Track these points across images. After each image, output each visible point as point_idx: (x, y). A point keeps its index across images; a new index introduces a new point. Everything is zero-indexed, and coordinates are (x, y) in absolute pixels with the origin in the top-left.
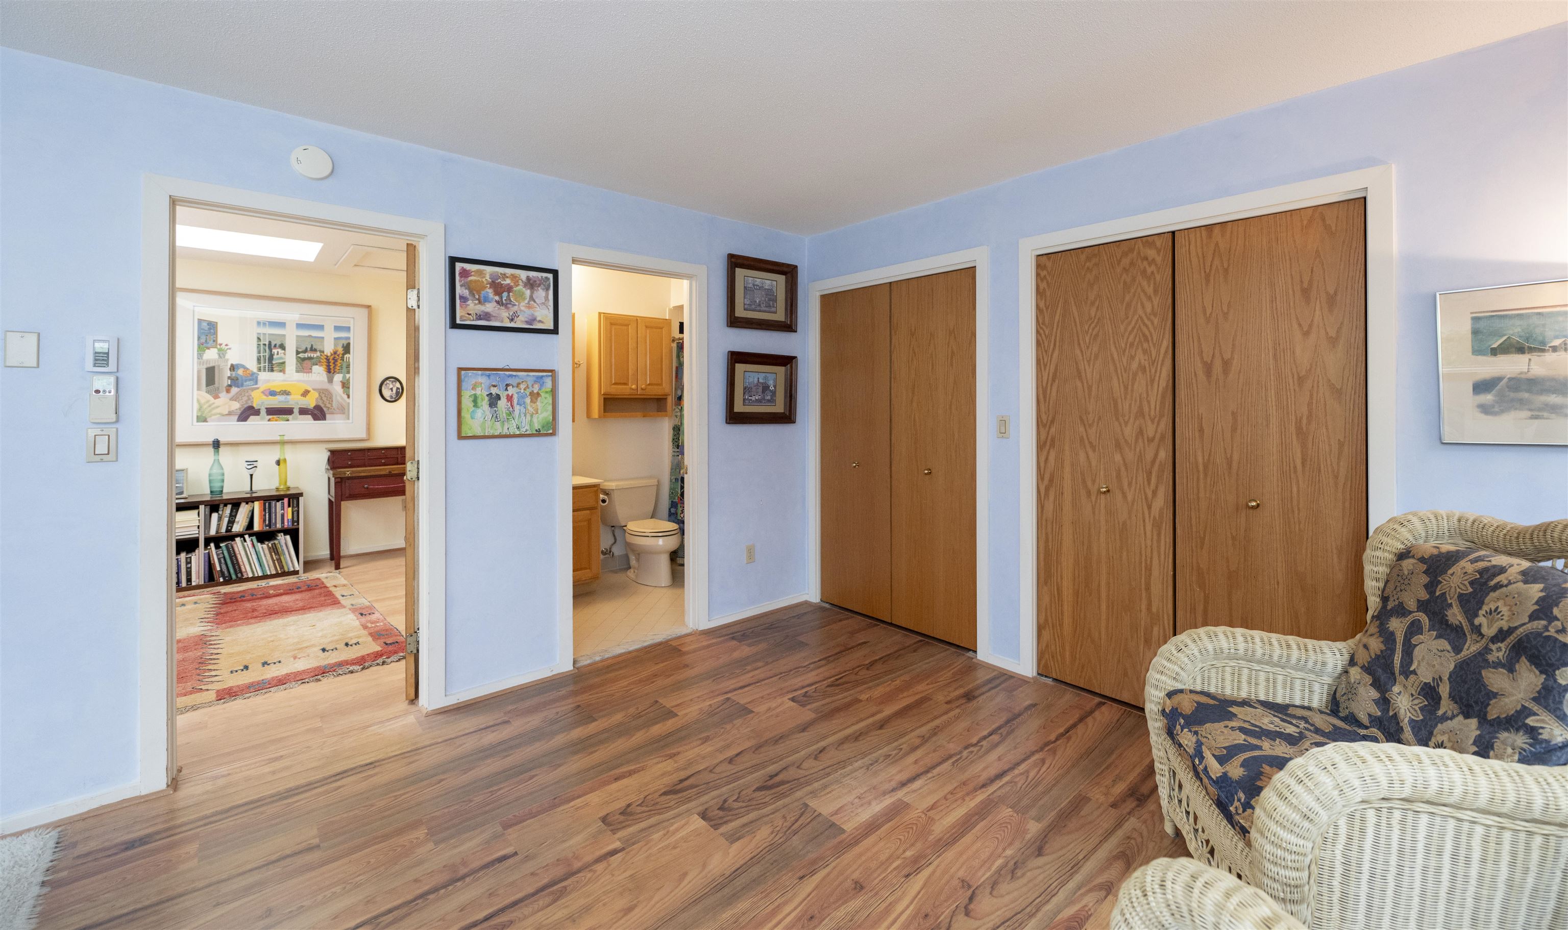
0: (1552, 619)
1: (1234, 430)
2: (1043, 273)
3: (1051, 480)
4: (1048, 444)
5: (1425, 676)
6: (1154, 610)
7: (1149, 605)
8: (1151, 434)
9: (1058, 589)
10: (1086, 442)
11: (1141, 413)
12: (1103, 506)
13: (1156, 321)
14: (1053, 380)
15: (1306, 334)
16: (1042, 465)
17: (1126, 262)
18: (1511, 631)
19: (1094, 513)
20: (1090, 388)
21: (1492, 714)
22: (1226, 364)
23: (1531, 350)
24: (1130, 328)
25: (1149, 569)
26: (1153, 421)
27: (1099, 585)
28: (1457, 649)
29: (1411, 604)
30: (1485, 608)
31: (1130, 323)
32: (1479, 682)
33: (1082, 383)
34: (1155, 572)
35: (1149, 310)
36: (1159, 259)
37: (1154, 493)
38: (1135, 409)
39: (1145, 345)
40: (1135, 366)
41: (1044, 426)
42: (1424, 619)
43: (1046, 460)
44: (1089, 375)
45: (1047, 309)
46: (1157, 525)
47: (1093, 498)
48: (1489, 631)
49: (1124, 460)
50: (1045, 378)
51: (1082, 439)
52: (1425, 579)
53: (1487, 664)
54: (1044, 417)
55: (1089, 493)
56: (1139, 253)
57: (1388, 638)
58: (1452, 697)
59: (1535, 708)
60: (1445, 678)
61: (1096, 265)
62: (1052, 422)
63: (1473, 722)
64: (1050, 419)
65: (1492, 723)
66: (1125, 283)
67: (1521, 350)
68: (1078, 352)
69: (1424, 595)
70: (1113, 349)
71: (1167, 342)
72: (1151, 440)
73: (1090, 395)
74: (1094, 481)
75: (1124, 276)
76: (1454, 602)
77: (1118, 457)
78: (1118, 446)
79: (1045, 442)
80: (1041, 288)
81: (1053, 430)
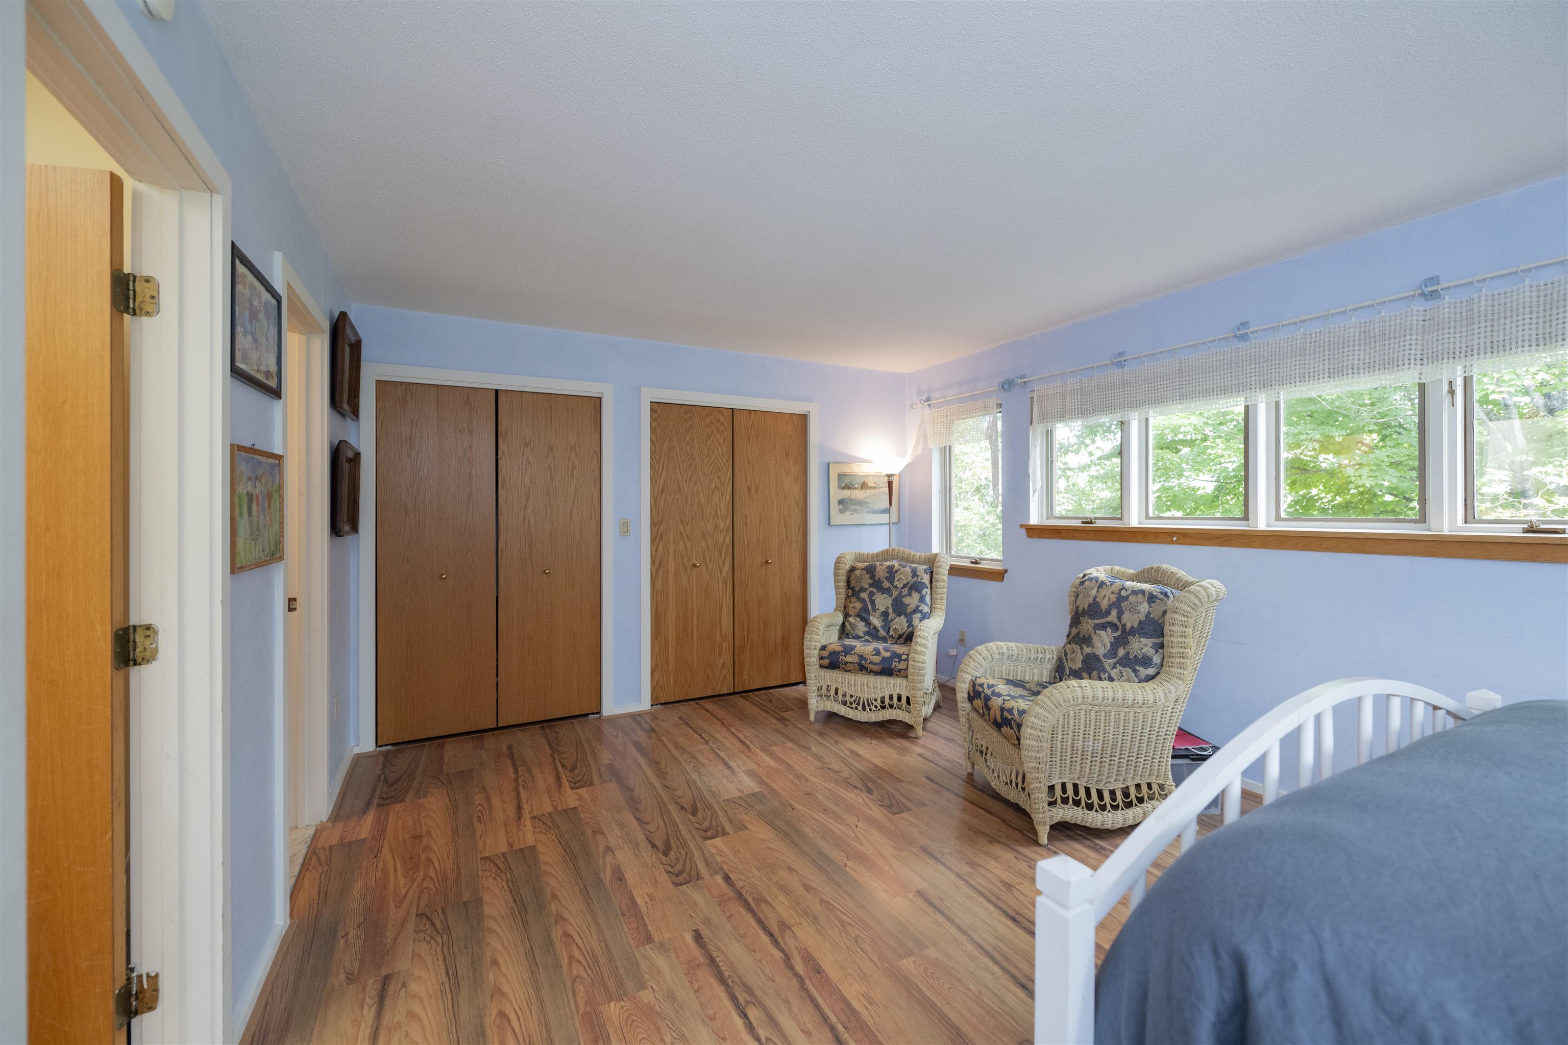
0: (918, 576)
1: (760, 523)
2: (655, 416)
3: (660, 564)
4: (658, 538)
5: (882, 609)
6: (724, 633)
7: (721, 631)
8: (722, 528)
9: (665, 639)
10: (684, 535)
11: (716, 515)
12: (694, 575)
13: (724, 459)
14: (662, 493)
15: (787, 475)
16: (654, 553)
17: (708, 420)
18: (908, 583)
19: (689, 581)
20: (686, 498)
21: (908, 611)
22: (757, 487)
23: (851, 488)
24: (710, 462)
25: (721, 610)
26: (723, 520)
27: (692, 628)
28: (891, 596)
29: (867, 586)
30: (896, 579)
31: (710, 459)
32: (902, 603)
33: (682, 495)
34: (724, 610)
35: (721, 452)
36: (726, 423)
37: (724, 562)
38: (713, 513)
39: (719, 474)
40: (713, 486)
41: (655, 525)
42: (872, 589)
43: (656, 550)
44: (686, 491)
45: (658, 441)
46: (725, 582)
47: (689, 571)
48: (900, 586)
49: (707, 544)
50: (656, 491)
51: (681, 533)
52: (868, 576)
53: (903, 597)
54: (655, 520)
55: (686, 568)
56: (715, 416)
57: (863, 601)
58: (894, 612)
59: (920, 604)
60: (890, 607)
61: (691, 418)
62: (661, 522)
63: (903, 617)
64: (660, 519)
65: (909, 614)
66: (707, 433)
67: (849, 488)
68: (679, 474)
69: (871, 581)
70: (701, 474)
71: (729, 473)
72: (722, 531)
73: (686, 504)
74: (689, 560)
75: (707, 429)
76: (884, 580)
77: (703, 544)
78: (704, 537)
79: (656, 537)
80: (653, 426)
81: (661, 528)
